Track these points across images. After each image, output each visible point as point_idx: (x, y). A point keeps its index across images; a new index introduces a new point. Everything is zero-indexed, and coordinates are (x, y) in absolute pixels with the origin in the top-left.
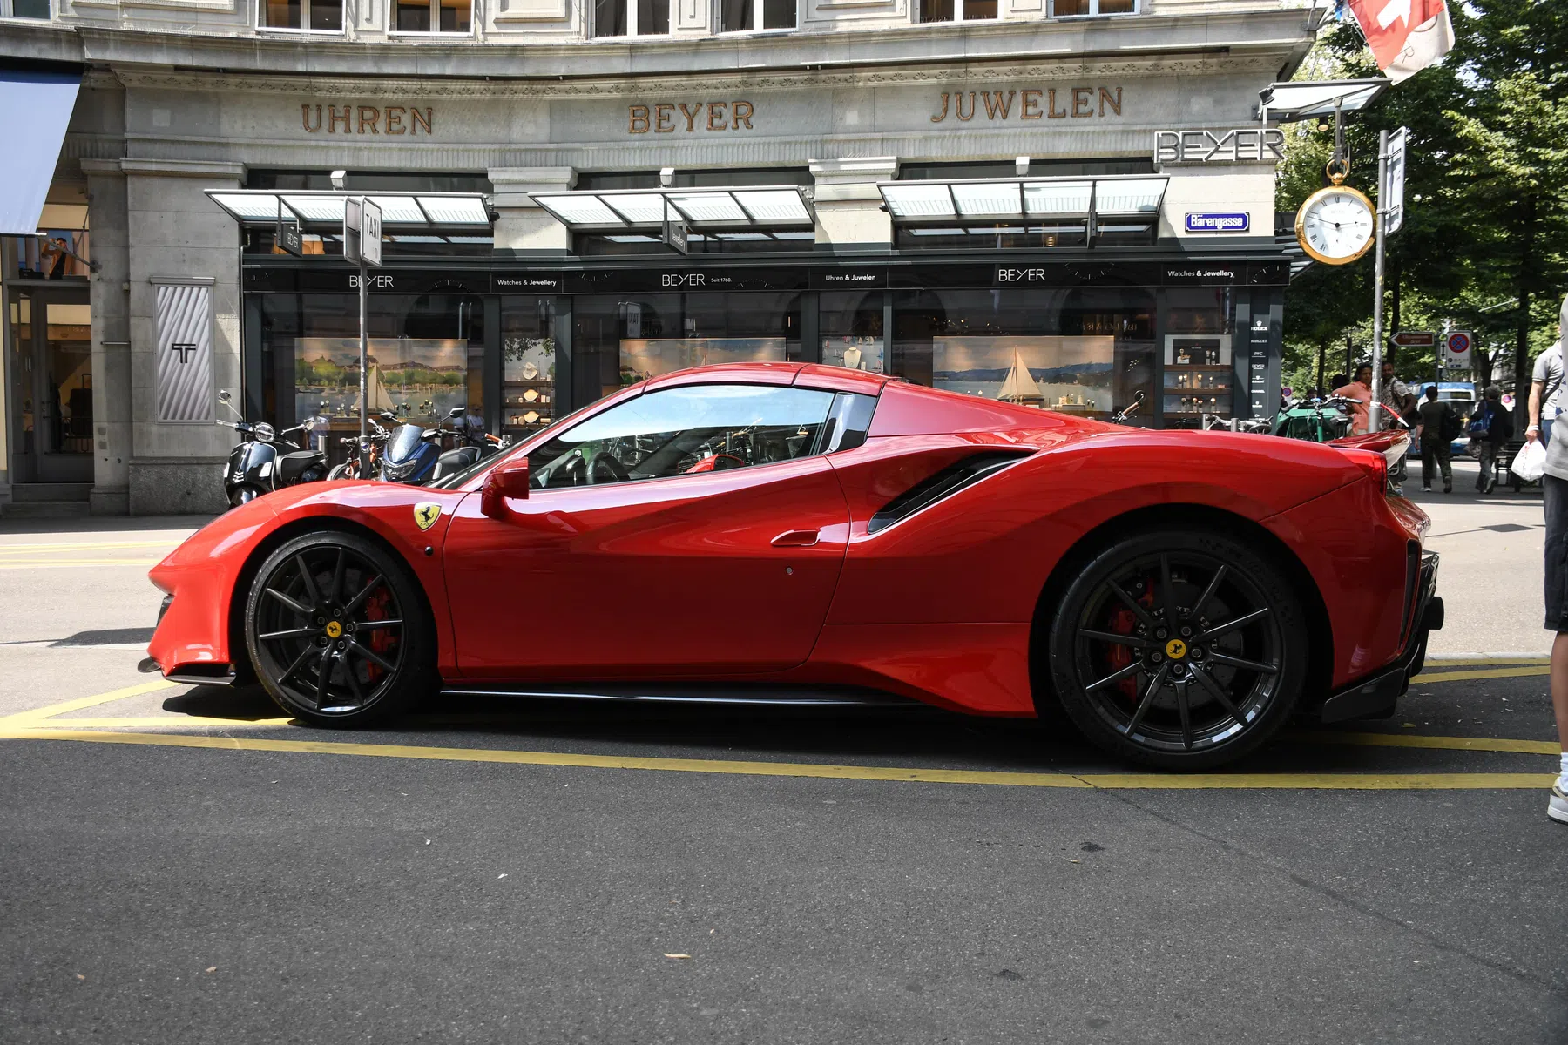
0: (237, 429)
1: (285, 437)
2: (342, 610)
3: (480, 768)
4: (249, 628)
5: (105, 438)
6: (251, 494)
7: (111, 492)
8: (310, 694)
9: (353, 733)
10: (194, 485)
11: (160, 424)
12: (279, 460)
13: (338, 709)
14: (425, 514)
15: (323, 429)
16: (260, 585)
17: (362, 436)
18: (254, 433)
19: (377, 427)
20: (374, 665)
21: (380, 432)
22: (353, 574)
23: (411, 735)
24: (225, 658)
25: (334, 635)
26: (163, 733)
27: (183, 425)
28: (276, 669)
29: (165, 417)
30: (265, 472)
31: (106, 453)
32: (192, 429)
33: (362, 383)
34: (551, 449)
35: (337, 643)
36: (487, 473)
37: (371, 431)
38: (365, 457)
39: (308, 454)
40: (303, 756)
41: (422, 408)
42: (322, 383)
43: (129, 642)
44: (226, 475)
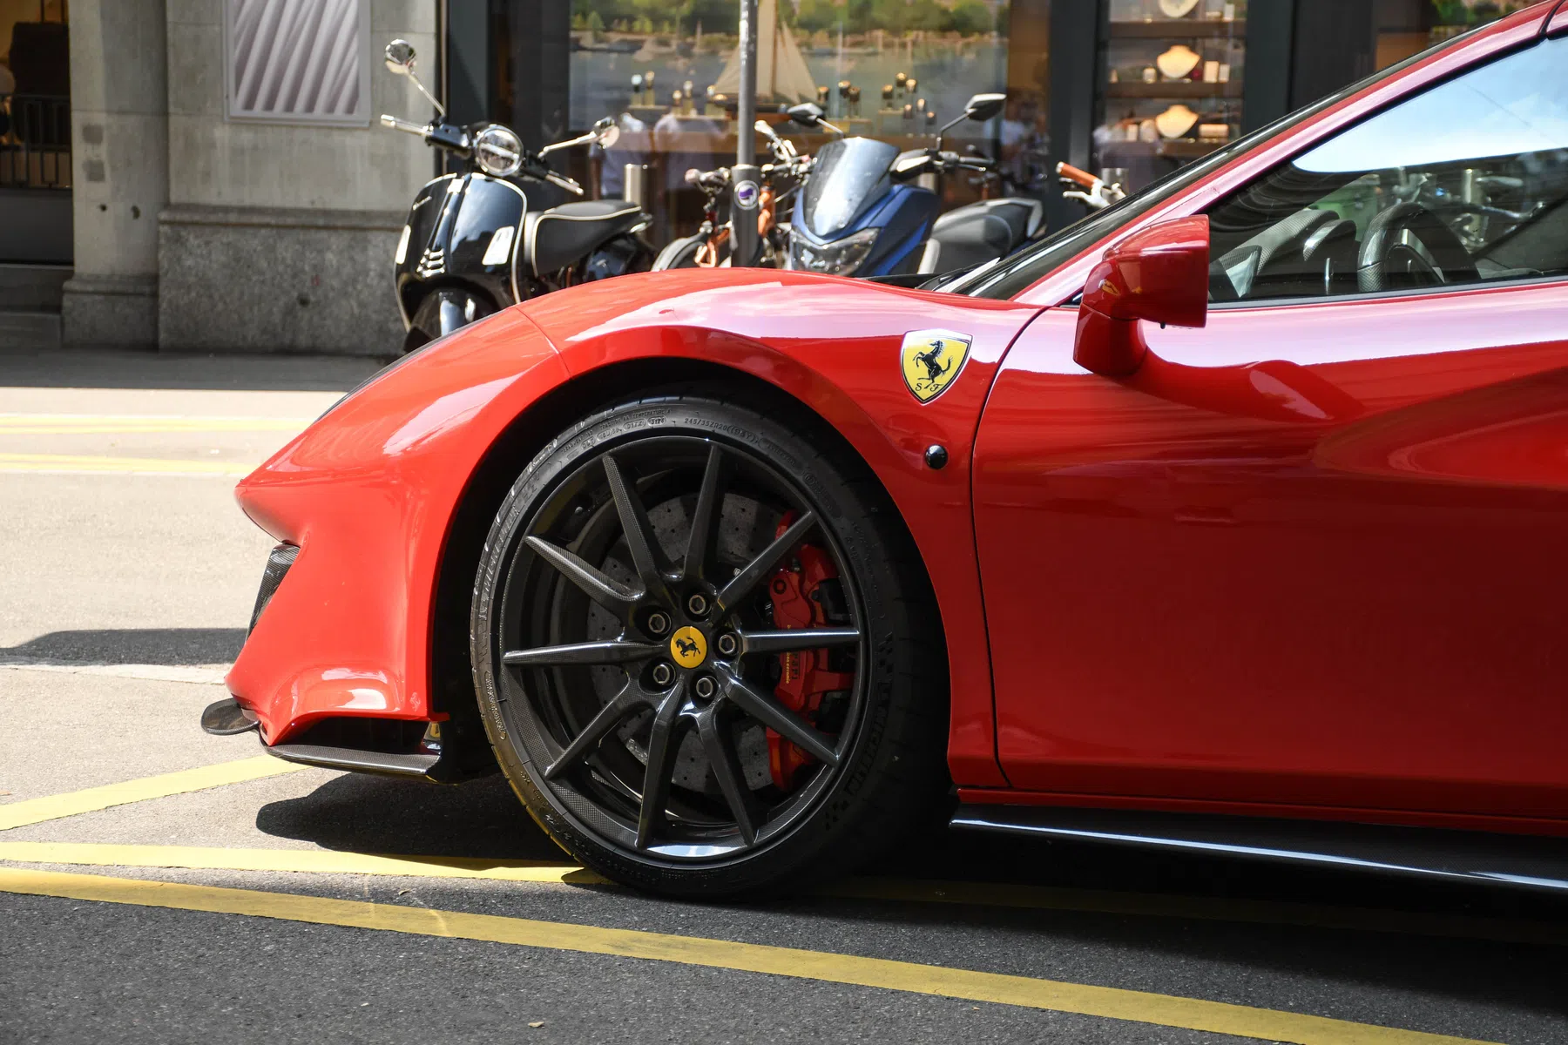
0: (431, 140)
1: (546, 164)
2: (710, 600)
3: (1052, 1027)
4: (480, 636)
5: (102, 152)
6: (463, 306)
7: (113, 291)
8: (623, 808)
9: (724, 914)
10: (317, 281)
11: (237, 123)
12: (531, 223)
13: (692, 851)
14: (929, 360)
15: (634, 148)
16: (510, 527)
17: (741, 166)
18: (471, 152)
19: (777, 143)
20: (784, 742)
21: (784, 156)
22: (739, 510)
23: (871, 928)
24: (418, 706)
25: (690, 661)
26: (261, 888)
27: (292, 126)
28: (540, 740)
29: (249, 104)
30: (496, 254)
31: (102, 191)
32: (314, 136)
33: (744, 26)
34: (1273, 190)
35: (695, 684)
36: (1096, 257)
37: (761, 153)
38: (746, 220)
39: (600, 211)
40: (605, 962)
41: (887, 96)
42: (637, 25)
43: (169, 661)
44: (400, 257)
